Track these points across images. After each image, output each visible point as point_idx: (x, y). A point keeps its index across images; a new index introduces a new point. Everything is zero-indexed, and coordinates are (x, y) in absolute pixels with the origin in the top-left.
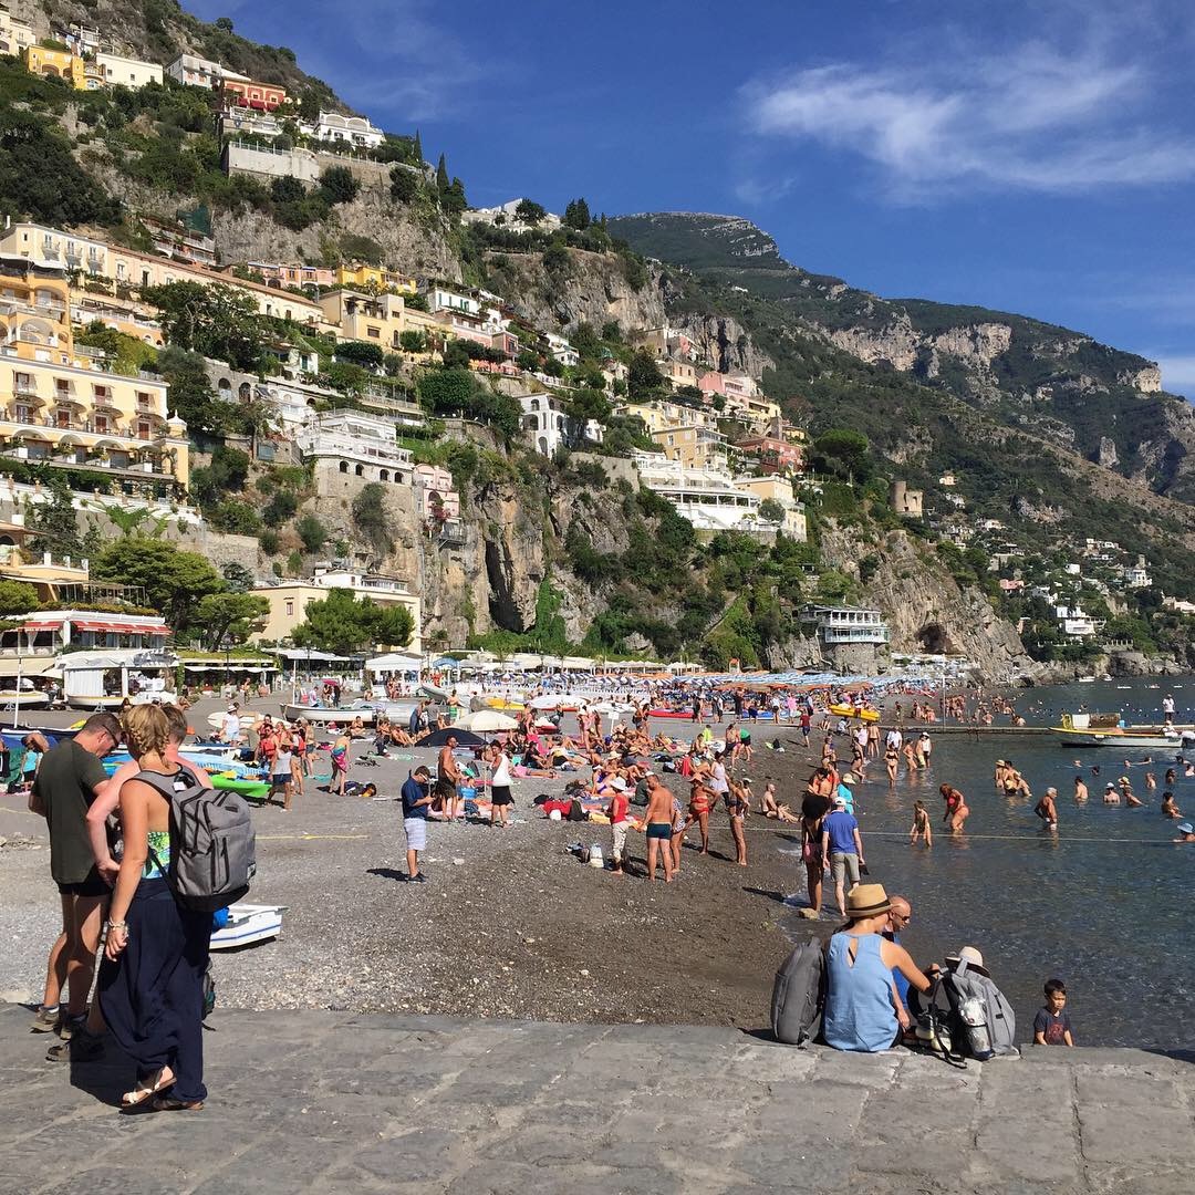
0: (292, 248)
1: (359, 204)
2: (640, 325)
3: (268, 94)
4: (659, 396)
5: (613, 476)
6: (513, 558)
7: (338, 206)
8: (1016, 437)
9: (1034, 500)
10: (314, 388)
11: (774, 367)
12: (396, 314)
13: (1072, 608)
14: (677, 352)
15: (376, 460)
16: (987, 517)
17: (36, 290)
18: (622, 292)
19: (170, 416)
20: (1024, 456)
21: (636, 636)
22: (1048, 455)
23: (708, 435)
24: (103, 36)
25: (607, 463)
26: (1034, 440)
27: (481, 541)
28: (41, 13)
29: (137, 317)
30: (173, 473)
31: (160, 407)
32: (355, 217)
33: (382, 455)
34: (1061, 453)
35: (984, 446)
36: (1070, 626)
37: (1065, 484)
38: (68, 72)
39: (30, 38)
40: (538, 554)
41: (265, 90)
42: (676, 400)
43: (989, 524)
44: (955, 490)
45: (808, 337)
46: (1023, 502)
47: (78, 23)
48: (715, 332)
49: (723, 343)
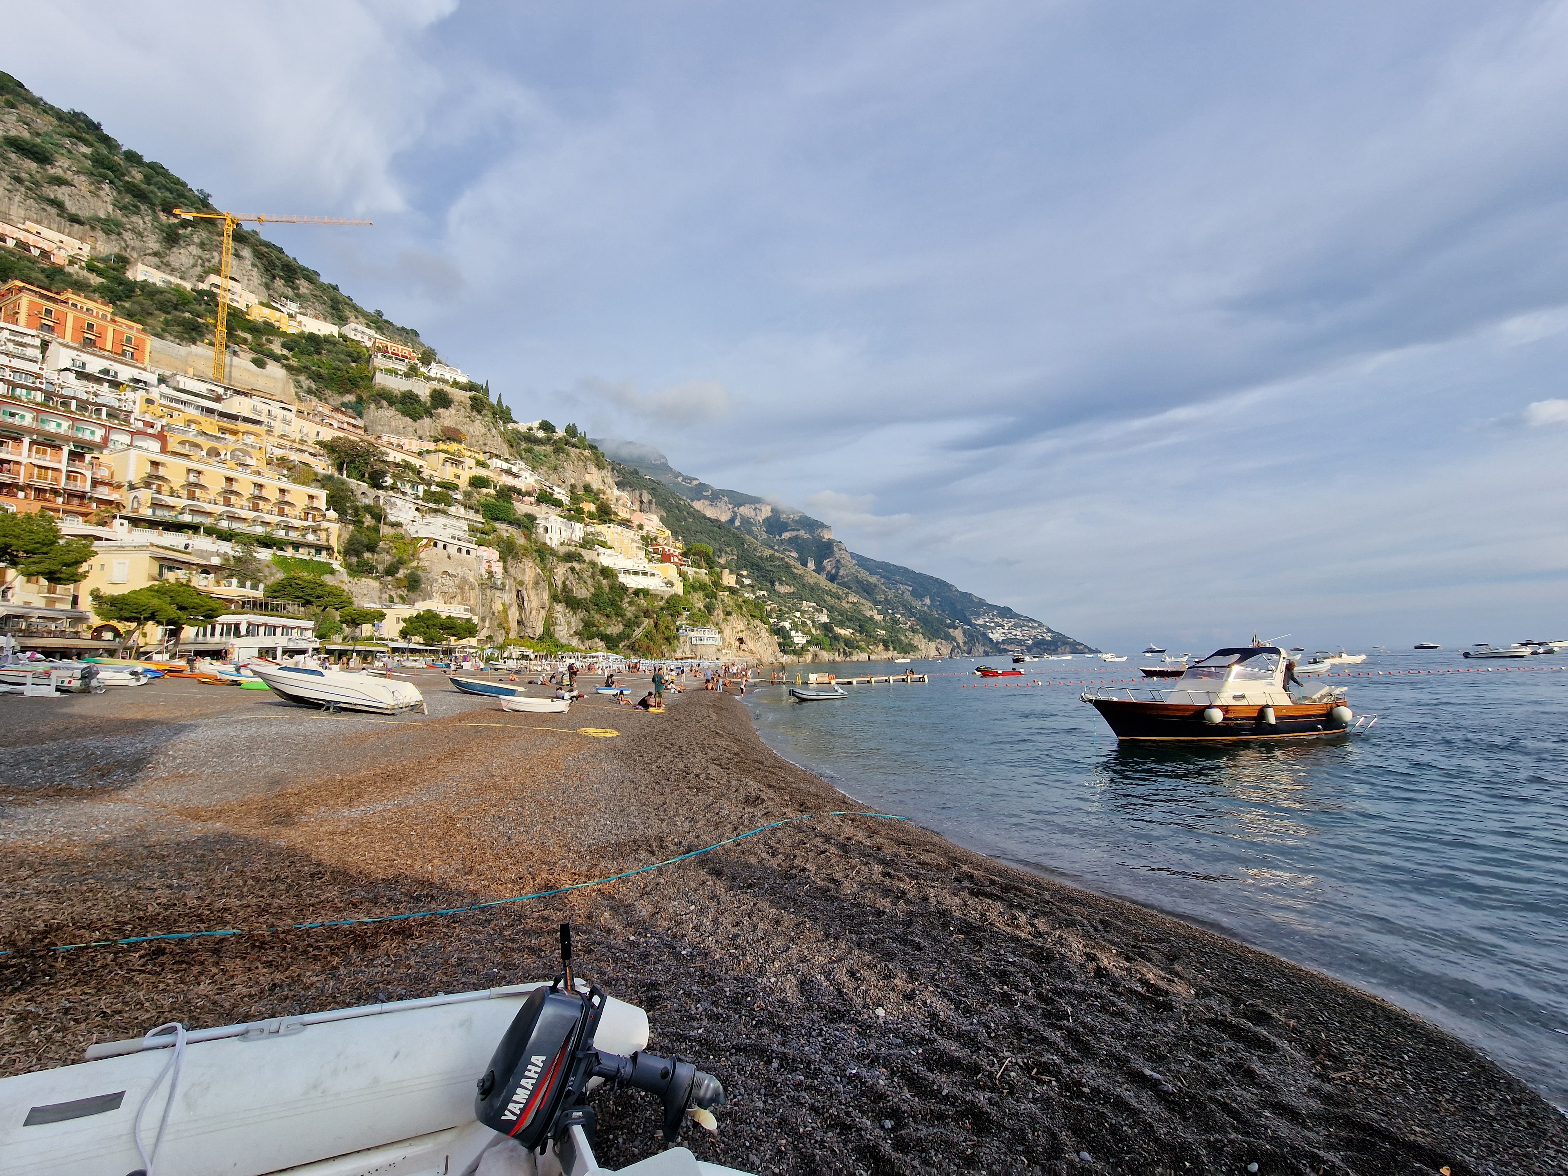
0: (411, 429)
1: (452, 410)
2: (602, 487)
3: (402, 350)
4: (611, 521)
5: (587, 559)
6: (532, 598)
7: (441, 410)
8: (773, 555)
9: (781, 582)
10: (420, 502)
11: (665, 515)
12: (471, 468)
13: (797, 632)
14: (621, 502)
15: (456, 542)
16: (761, 589)
17: (244, 433)
18: (594, 470)
19: (328, 509)
20: (778, 563)
21: (597, 640)
22: (787, 563)
23: (636, 542)
24: (301, 307)
25: (584, 552)
26: (782, 556)
27: (514, 588)
28: (262, 288)
29: (310, 454)
30: (328, 540)
31: (321, 503)
32: (448, 417)
33: (459, 539)
34: (792, 563)
35: (760, 558)
36: (796, 640)
37: (795, 577)
38: (277, 321)
39: (253, 299)
40: (546, 596)
41: (400, 347)
42: (619, 524)
43: (762, 593)
44: (747, 577)
45: (682, 503)
46: (777, 583)
47: (286, 298)
48: (637, 496)
49: (642, 502)
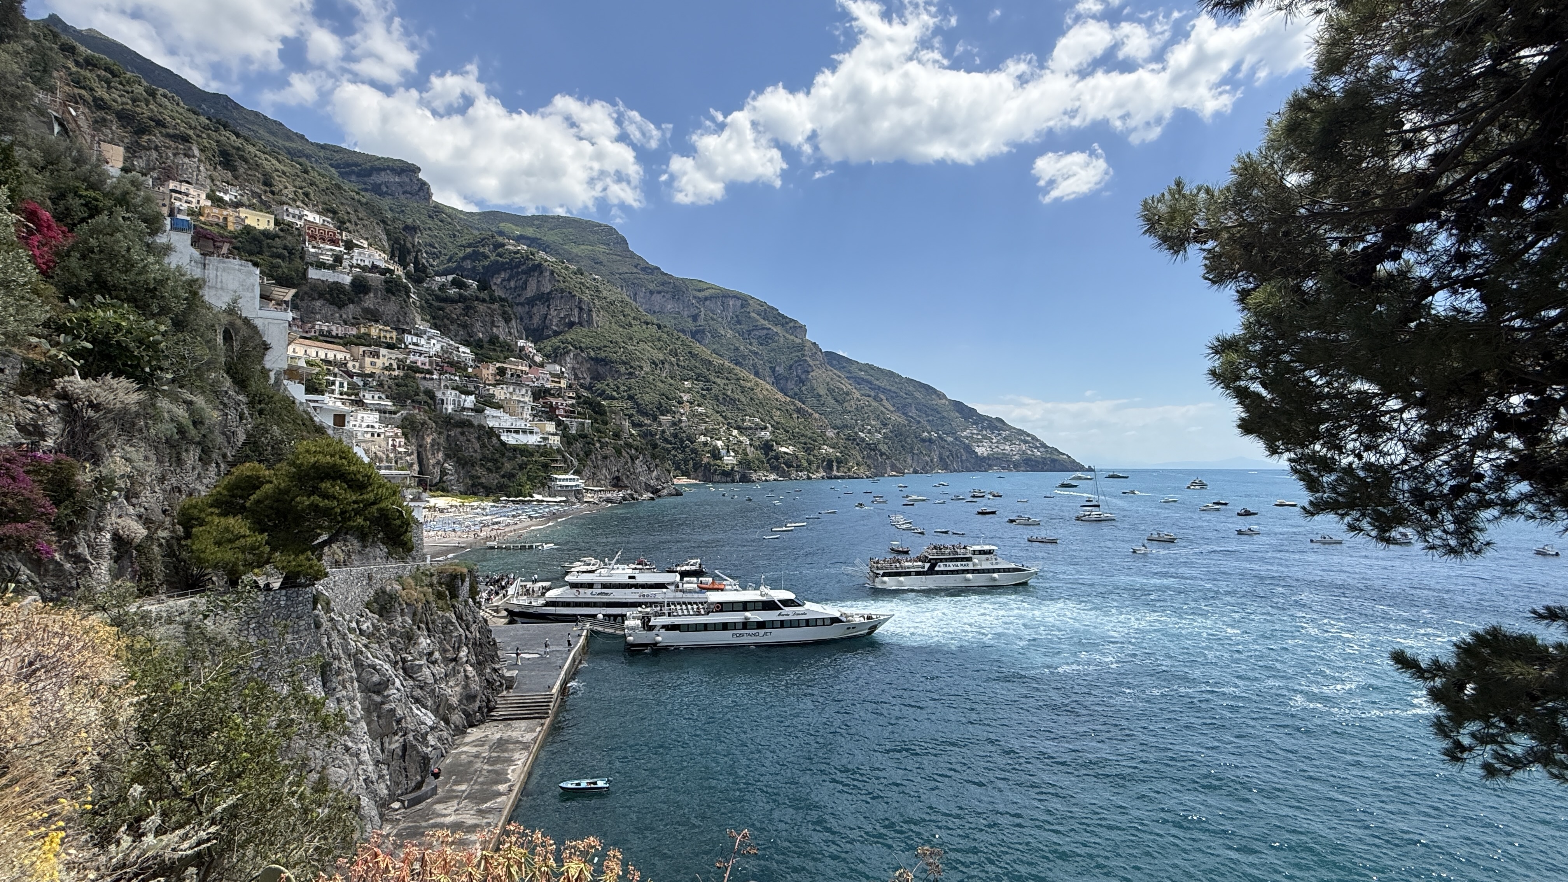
0: (337, 315)
1: (371, 295)
4: (504, 383)
6: (429, 456)
7: (361, 296)
9: (725, 397)
10: (345, 397)
12: (384, 356)
14: (524, 352)
16: (700, 405)
21: (478, 488)
23: (522, 402)
24: (240, 192)
25: (474, 416)
28: (208, 181)
33: (373, 427)
38: (225, 219)
40: (440, 455)
42: (513, 384)
43: (700, 409)
46: (720, 398)
48: (577, 303)
49: (581, 309)
